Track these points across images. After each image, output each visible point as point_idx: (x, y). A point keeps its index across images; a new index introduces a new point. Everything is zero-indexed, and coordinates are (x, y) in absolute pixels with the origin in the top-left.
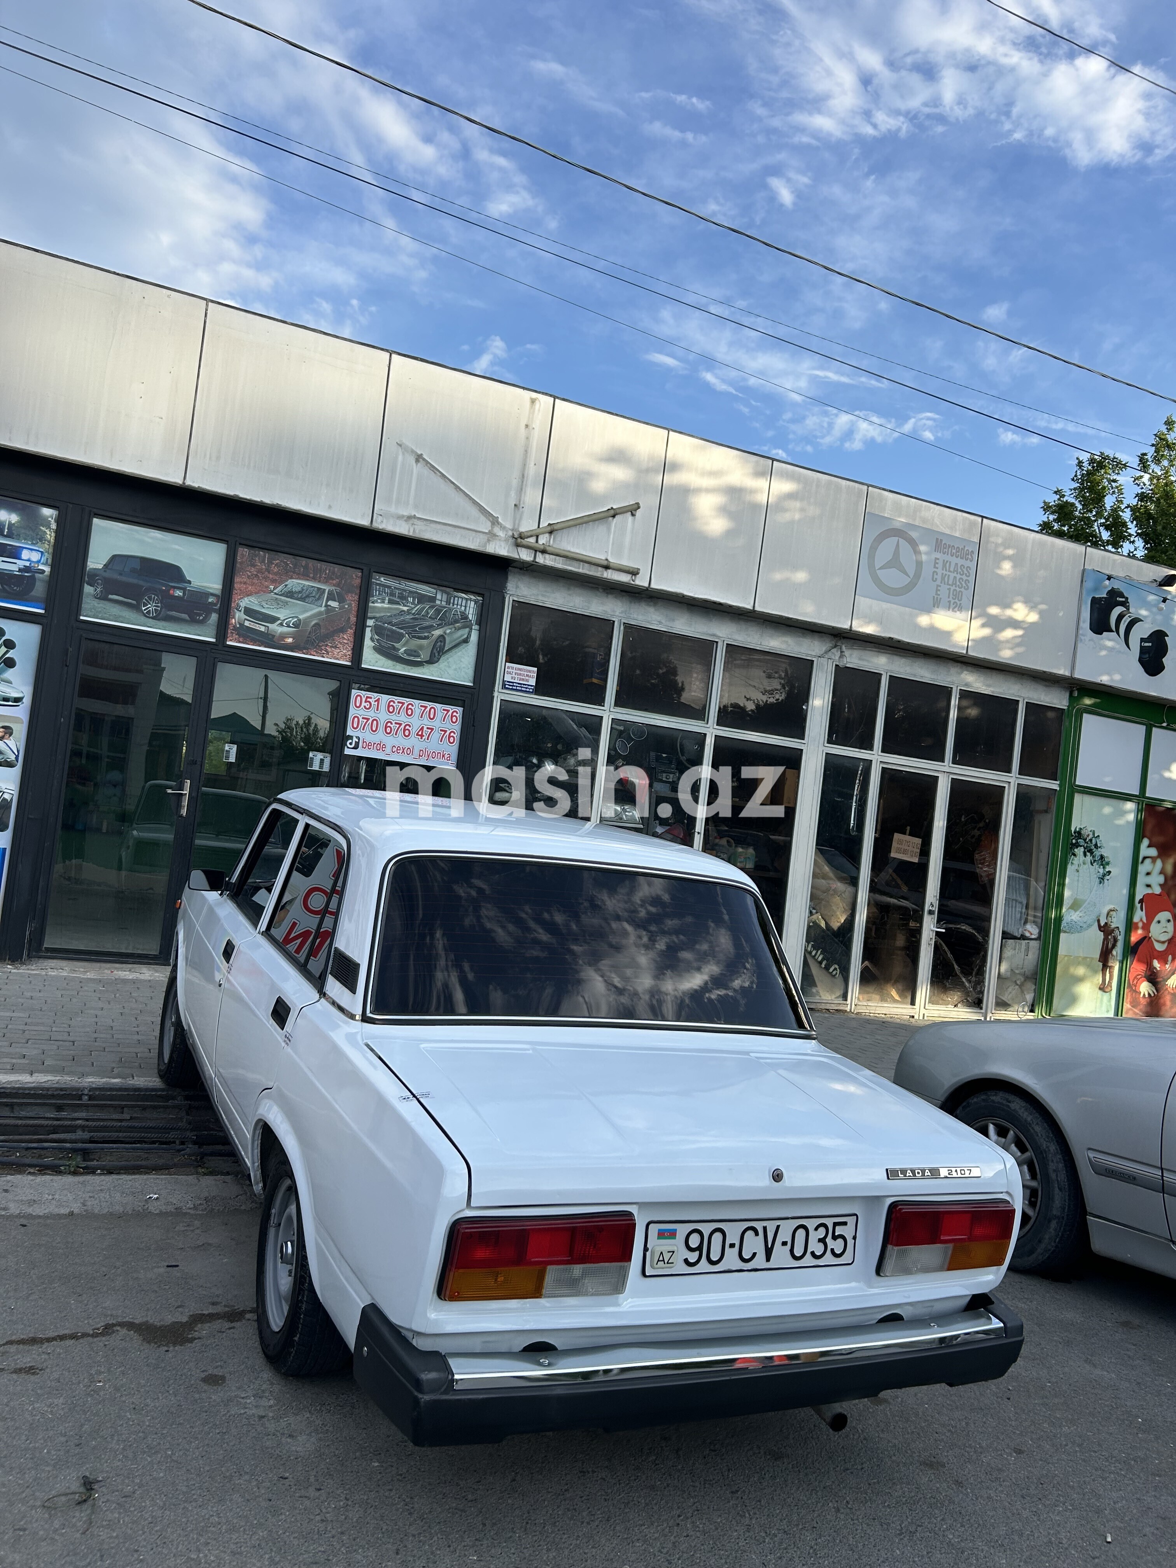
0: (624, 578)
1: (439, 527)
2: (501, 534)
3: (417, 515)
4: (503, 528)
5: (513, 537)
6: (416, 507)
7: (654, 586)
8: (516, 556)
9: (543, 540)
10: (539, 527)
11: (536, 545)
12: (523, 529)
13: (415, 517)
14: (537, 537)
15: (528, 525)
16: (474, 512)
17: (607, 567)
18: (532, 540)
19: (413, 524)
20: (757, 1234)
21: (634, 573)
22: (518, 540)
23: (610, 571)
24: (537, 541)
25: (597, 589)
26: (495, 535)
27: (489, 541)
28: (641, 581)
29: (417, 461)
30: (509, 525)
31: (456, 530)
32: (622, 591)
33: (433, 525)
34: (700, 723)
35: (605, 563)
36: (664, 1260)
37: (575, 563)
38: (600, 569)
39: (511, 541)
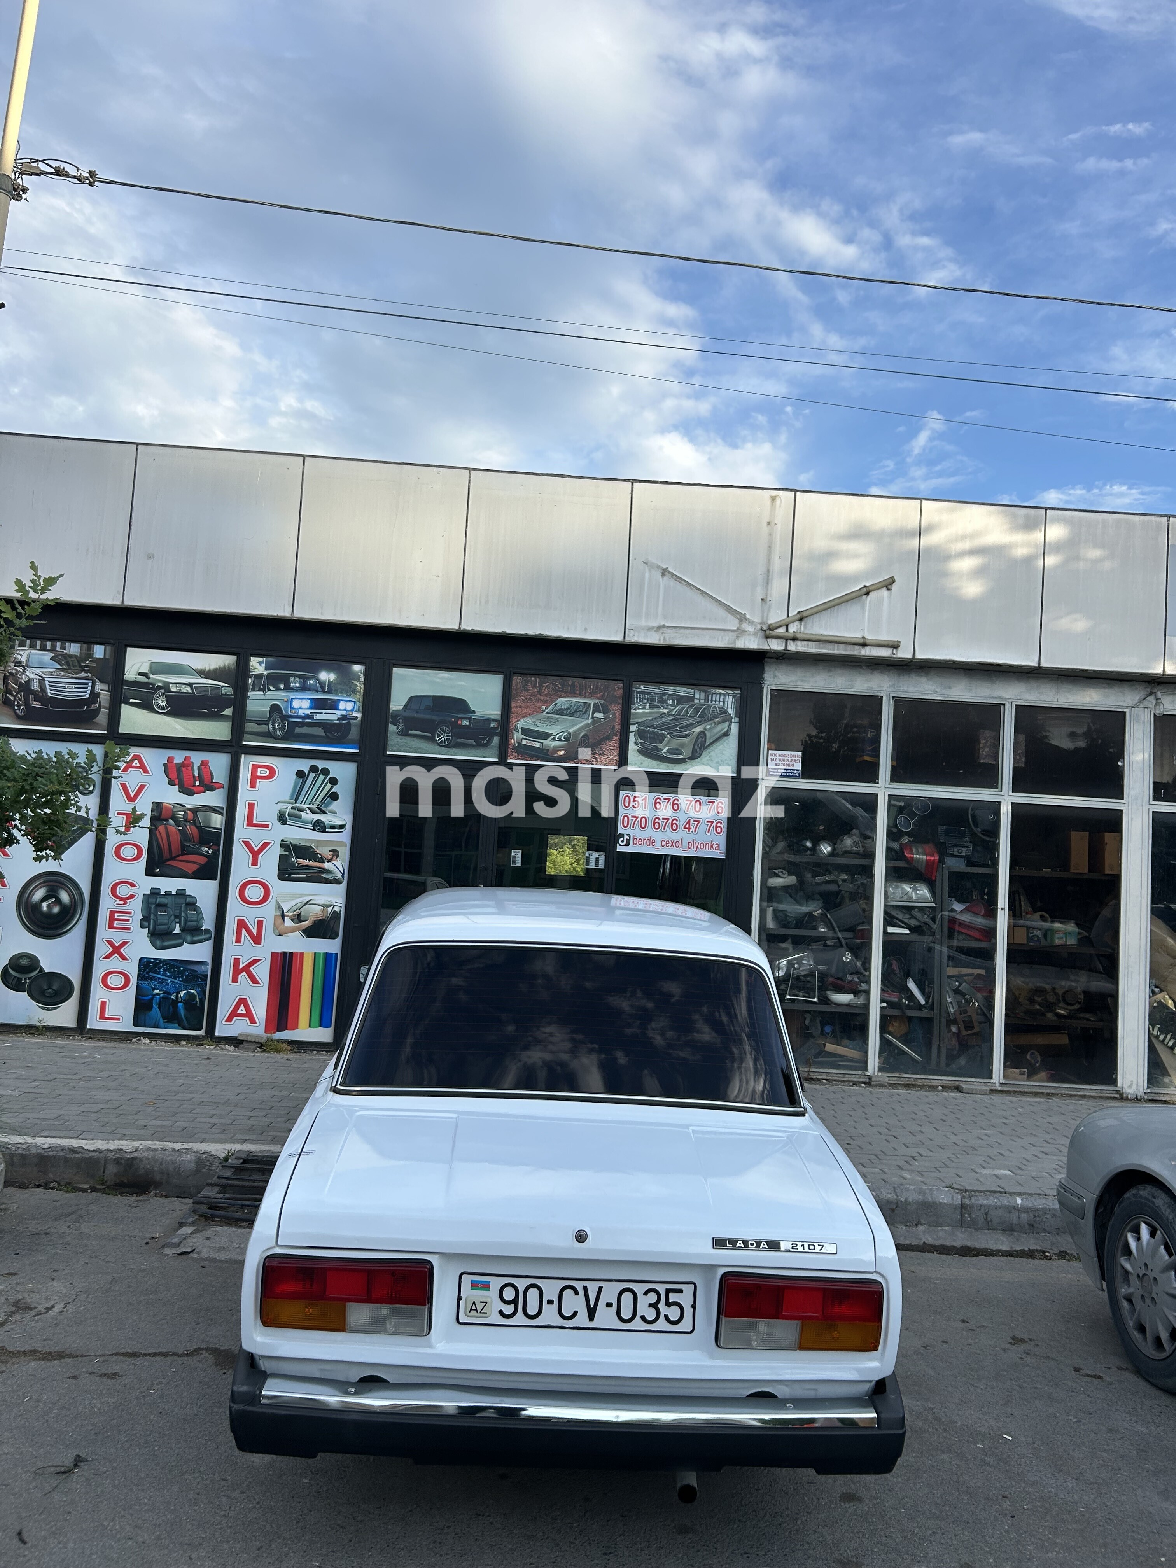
0: (885, 653)
1: (688, 631)
2: (750, 629)
3: (667, 625)
4: (751, 623)
5: (762, 629)
6: (665, 617)
7: (919, 656)
8: (766, 648)
9: (793, 628)
10: (788, 616)
11: (787, 634)
12: (772, 621)
13: (664, 626)
14: (787, 626)
15: (776, 616)
16: (722, 612)
17: (864, 645)
18: (782, 630)
19: (663, 633)
20: (577, 1293)
21: (895, 646)
22: (768, 632)
23: (868, 648)
24: (787, 631)
25: (861, 667)
26: (744, 631)
27: (738, 637)
28: (904, 653)
29: (663, 575)
30: (757, 620)
31: (705, 632)
32: (888, 665)
33: (682, 631)
34: (992, 791)
35: (861, 641)
36: (476, 1310)
37: (830, 646)
38: (857, 647)
39: (761, 634)
